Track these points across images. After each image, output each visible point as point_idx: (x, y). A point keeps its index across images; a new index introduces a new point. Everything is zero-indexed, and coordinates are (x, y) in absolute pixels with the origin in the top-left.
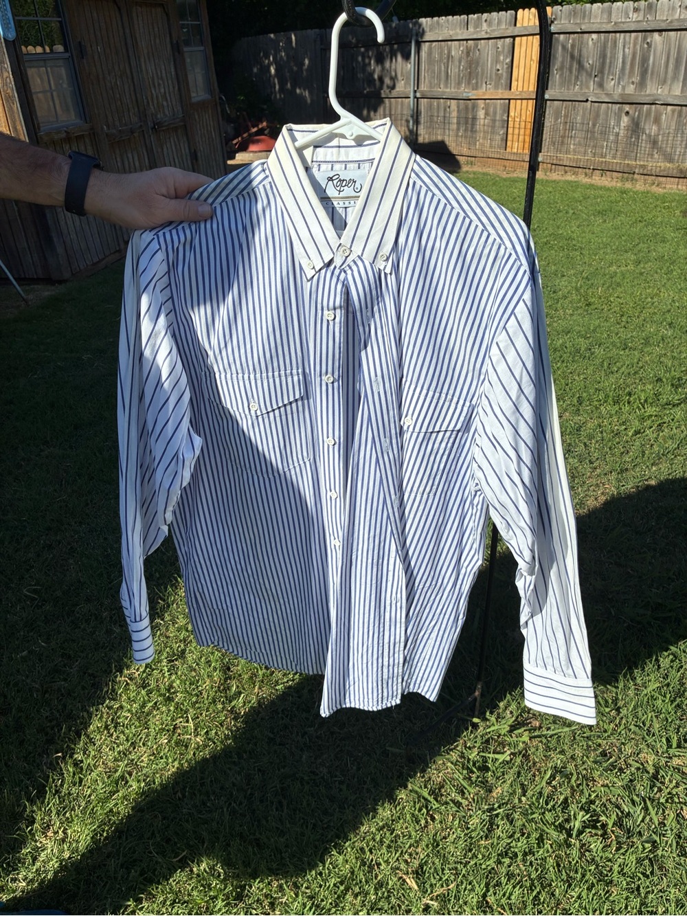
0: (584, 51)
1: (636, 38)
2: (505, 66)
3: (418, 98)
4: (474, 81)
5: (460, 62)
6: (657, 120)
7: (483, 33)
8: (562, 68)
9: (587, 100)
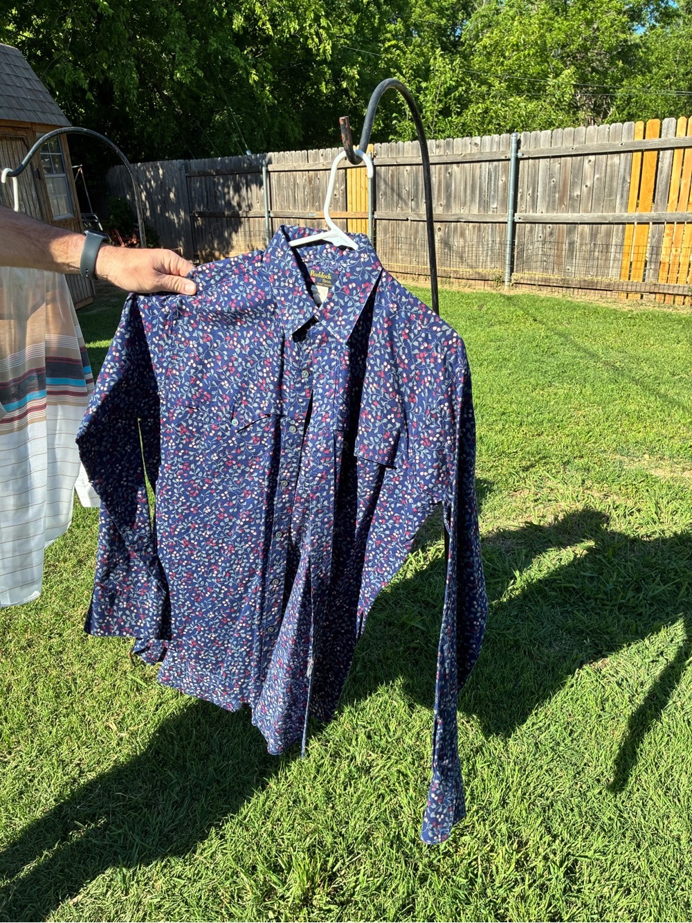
0: (401, 180)
1: (440, 169)
2: (341, 192)
3: (272, 218)
4: (317, 204)
5: (304, 188)
6: (463, 235)
7: (321, 165)
8: (385, 194)
9: (407, 220)
